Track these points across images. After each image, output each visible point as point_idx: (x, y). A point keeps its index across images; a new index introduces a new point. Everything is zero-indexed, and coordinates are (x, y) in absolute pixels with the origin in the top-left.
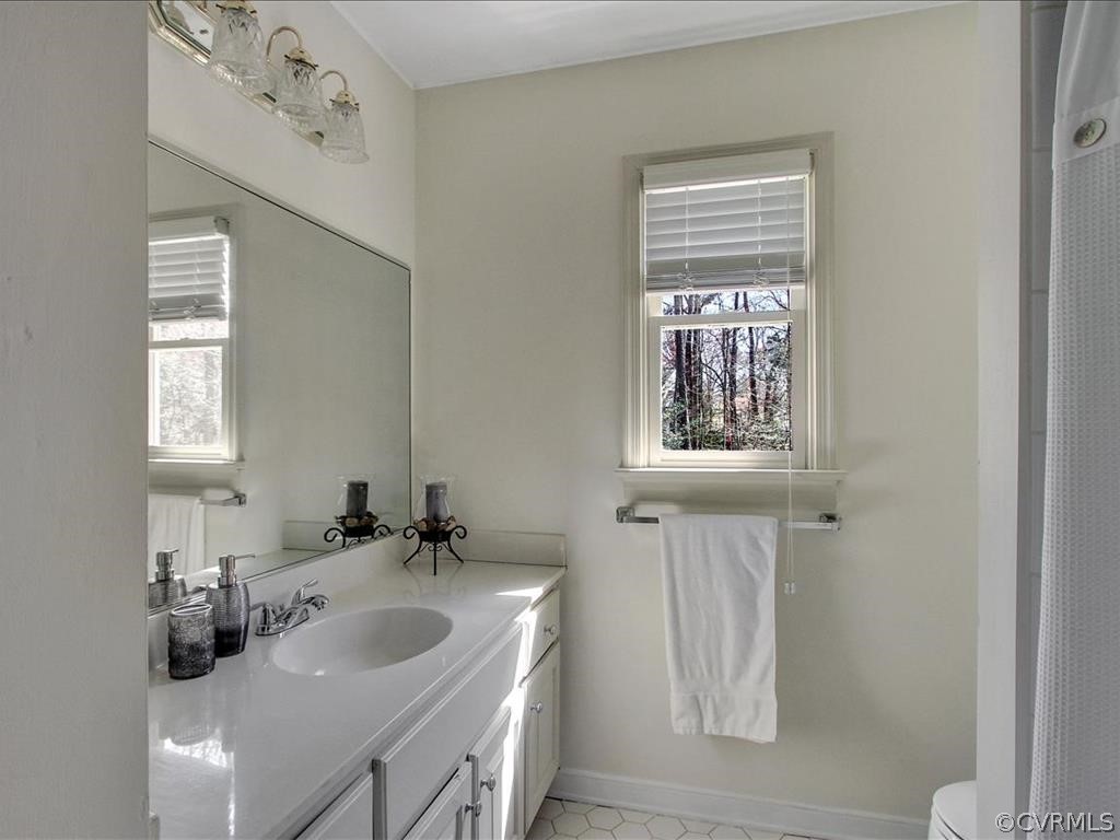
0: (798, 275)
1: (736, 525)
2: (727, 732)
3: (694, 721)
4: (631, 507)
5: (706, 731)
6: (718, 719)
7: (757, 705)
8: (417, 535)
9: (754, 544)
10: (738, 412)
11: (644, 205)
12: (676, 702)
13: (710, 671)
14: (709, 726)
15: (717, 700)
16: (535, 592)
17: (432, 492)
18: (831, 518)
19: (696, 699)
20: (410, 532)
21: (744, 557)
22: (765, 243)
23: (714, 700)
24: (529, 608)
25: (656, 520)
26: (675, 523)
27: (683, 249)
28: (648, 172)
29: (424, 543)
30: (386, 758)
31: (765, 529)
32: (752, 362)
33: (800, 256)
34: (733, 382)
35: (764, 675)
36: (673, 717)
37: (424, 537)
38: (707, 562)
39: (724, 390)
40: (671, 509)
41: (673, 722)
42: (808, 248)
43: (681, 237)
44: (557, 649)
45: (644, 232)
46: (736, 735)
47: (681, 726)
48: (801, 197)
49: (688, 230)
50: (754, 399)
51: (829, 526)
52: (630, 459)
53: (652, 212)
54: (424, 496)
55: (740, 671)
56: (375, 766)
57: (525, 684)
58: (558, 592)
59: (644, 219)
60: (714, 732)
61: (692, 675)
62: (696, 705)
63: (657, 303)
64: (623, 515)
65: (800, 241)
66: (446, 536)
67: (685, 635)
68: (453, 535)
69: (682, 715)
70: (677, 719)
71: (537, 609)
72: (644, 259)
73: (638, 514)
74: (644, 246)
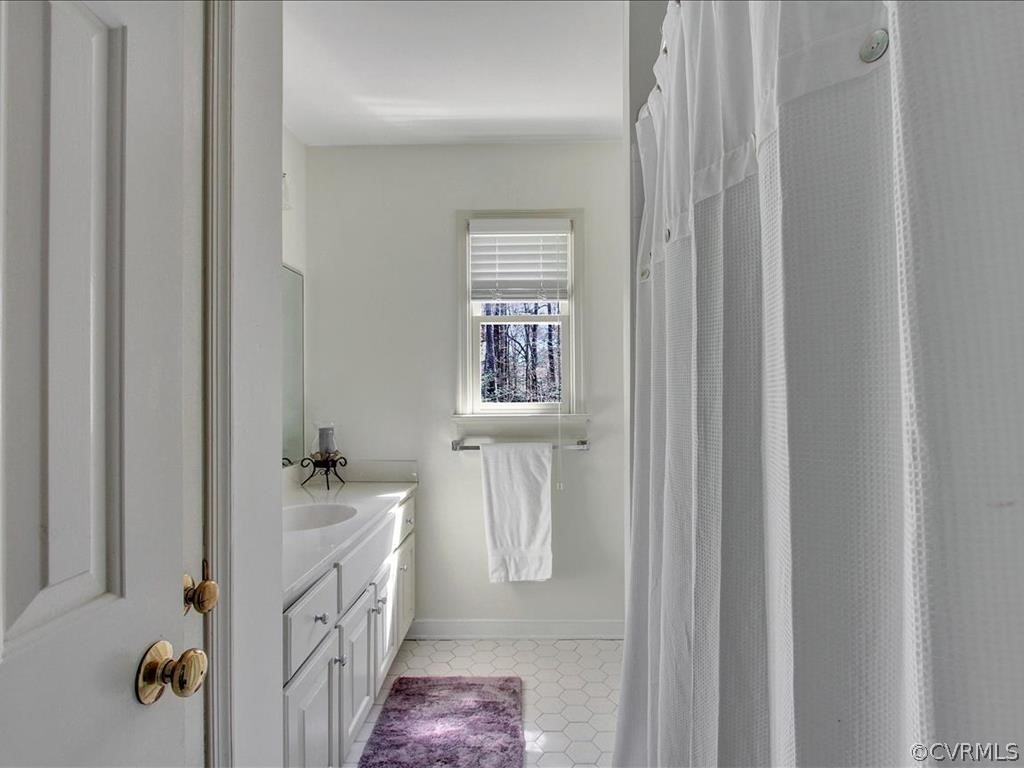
0: (564, 295)
1: (528, 449)
2: (523, 579)
3: (503, 574)
4: (462, 440)
5: (511, 579)
6: (518, 571)
7: (541, 559)
8: (311, 464)
9: (538, 459)
10: (539, 380)
11: (470, 243)
12: (492, 562)
13: (513, 543)
14: (512, 577)
15: (517, 559)
16: (403, 495)
17: (324, 434)
18: (584, 443)
19: (504, 560)
20: (306, 462)
21: (532, 468)
22: (545, 274)
23: (515, 560)
24: (397, 505)
25: (478, 448)
26: (491, 451)
27: (494, 274)
28: (473, 223)
29: (317, 469)
30: (342, 563)
31: (545, 451)
32: (550, 337)
33: (566, 283)
34: (534, 355)
35: (545, 540)
36: (490, 570)
37: (317, 464)
38: (510, 473)
39: (527, 361)
40: (487, 440)
41: (490, 575)
42: (569, 279)
43: (493, 266)
44: (413, 536)
45: (470, 262)
46: (529, 579)
47: (494, 579)
48: (565, 247)
49: (497, 262)
50: (552, 370)
51: (581, 447)
52: (460, 410)
53: (474, 249)
54: (318, 436)
55: (530, 542)
56: (336, 565)
57: (397, 552)
58: (413, 499)
59: (470, 253)
60: (516, 580)
61: (502, 545)
62: (504, 564)
63: (476, 308)
64: (458, 446)
65: (565, 274)
66: (334, 464)
67: (497, 520)
68: (338, 464)
69: (495, 571)
70: (492, 573)
71: (403, 506)
72: (469, 280)
73: (466, 444)
74: (470, 270)
